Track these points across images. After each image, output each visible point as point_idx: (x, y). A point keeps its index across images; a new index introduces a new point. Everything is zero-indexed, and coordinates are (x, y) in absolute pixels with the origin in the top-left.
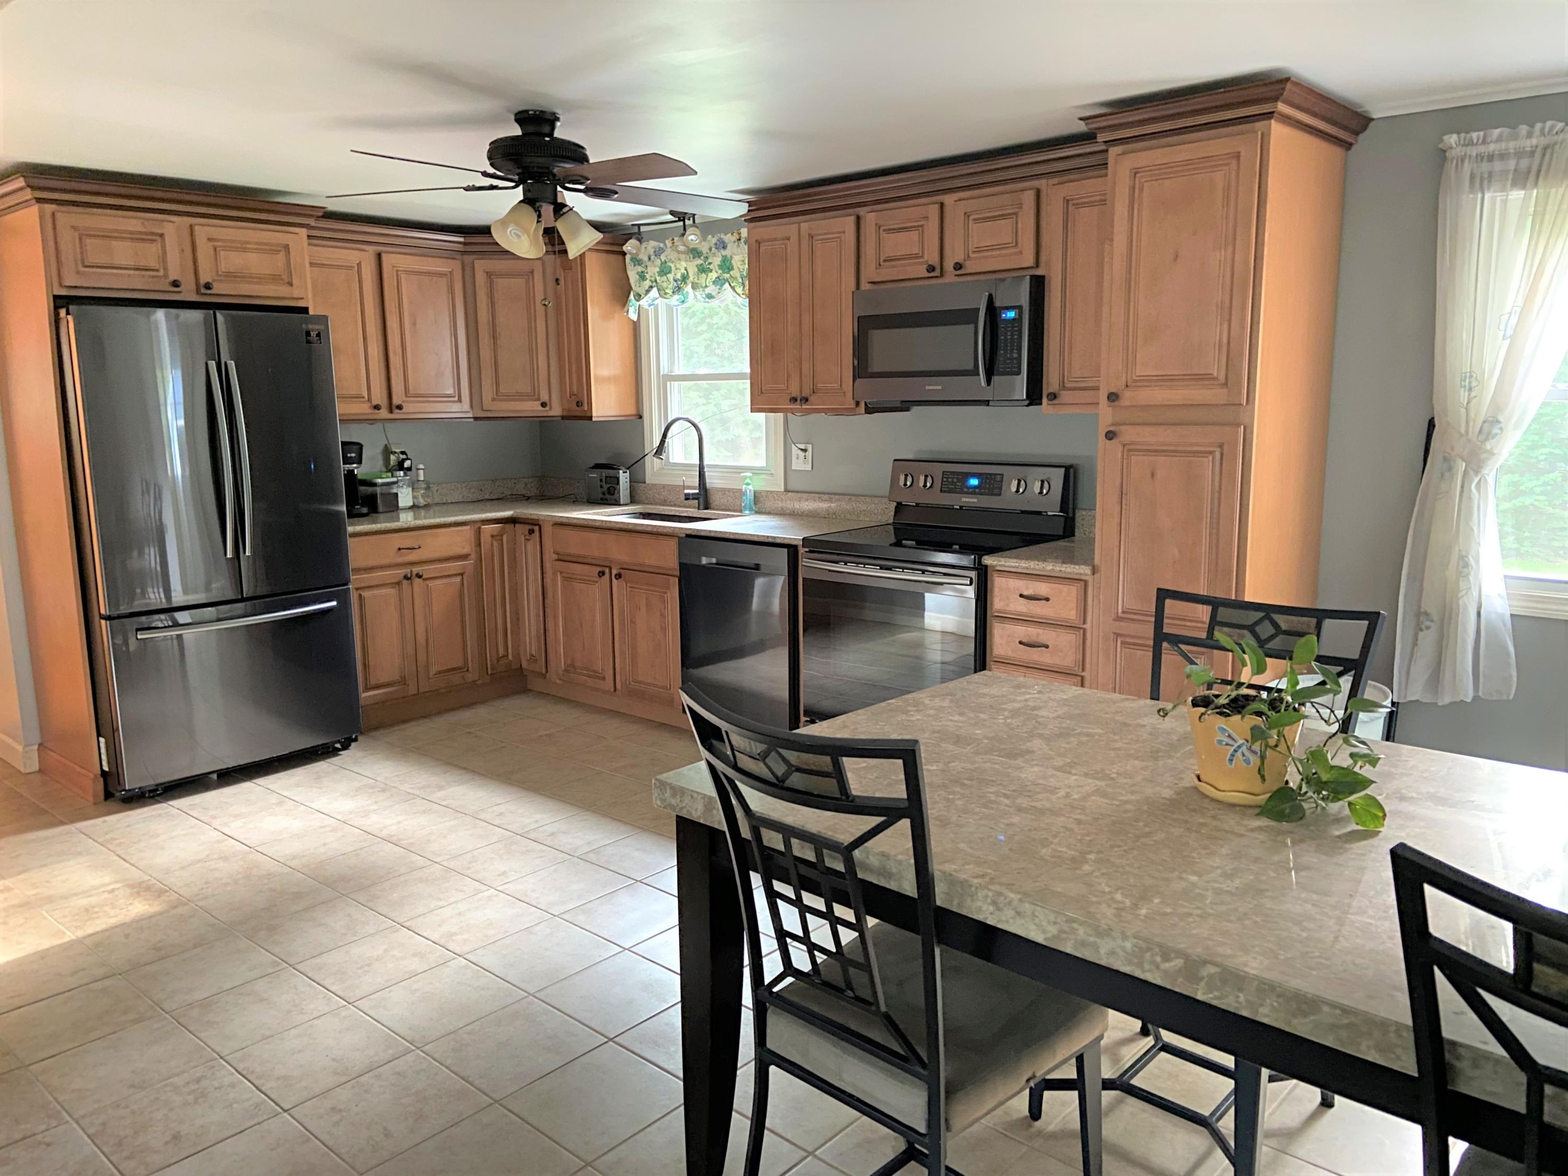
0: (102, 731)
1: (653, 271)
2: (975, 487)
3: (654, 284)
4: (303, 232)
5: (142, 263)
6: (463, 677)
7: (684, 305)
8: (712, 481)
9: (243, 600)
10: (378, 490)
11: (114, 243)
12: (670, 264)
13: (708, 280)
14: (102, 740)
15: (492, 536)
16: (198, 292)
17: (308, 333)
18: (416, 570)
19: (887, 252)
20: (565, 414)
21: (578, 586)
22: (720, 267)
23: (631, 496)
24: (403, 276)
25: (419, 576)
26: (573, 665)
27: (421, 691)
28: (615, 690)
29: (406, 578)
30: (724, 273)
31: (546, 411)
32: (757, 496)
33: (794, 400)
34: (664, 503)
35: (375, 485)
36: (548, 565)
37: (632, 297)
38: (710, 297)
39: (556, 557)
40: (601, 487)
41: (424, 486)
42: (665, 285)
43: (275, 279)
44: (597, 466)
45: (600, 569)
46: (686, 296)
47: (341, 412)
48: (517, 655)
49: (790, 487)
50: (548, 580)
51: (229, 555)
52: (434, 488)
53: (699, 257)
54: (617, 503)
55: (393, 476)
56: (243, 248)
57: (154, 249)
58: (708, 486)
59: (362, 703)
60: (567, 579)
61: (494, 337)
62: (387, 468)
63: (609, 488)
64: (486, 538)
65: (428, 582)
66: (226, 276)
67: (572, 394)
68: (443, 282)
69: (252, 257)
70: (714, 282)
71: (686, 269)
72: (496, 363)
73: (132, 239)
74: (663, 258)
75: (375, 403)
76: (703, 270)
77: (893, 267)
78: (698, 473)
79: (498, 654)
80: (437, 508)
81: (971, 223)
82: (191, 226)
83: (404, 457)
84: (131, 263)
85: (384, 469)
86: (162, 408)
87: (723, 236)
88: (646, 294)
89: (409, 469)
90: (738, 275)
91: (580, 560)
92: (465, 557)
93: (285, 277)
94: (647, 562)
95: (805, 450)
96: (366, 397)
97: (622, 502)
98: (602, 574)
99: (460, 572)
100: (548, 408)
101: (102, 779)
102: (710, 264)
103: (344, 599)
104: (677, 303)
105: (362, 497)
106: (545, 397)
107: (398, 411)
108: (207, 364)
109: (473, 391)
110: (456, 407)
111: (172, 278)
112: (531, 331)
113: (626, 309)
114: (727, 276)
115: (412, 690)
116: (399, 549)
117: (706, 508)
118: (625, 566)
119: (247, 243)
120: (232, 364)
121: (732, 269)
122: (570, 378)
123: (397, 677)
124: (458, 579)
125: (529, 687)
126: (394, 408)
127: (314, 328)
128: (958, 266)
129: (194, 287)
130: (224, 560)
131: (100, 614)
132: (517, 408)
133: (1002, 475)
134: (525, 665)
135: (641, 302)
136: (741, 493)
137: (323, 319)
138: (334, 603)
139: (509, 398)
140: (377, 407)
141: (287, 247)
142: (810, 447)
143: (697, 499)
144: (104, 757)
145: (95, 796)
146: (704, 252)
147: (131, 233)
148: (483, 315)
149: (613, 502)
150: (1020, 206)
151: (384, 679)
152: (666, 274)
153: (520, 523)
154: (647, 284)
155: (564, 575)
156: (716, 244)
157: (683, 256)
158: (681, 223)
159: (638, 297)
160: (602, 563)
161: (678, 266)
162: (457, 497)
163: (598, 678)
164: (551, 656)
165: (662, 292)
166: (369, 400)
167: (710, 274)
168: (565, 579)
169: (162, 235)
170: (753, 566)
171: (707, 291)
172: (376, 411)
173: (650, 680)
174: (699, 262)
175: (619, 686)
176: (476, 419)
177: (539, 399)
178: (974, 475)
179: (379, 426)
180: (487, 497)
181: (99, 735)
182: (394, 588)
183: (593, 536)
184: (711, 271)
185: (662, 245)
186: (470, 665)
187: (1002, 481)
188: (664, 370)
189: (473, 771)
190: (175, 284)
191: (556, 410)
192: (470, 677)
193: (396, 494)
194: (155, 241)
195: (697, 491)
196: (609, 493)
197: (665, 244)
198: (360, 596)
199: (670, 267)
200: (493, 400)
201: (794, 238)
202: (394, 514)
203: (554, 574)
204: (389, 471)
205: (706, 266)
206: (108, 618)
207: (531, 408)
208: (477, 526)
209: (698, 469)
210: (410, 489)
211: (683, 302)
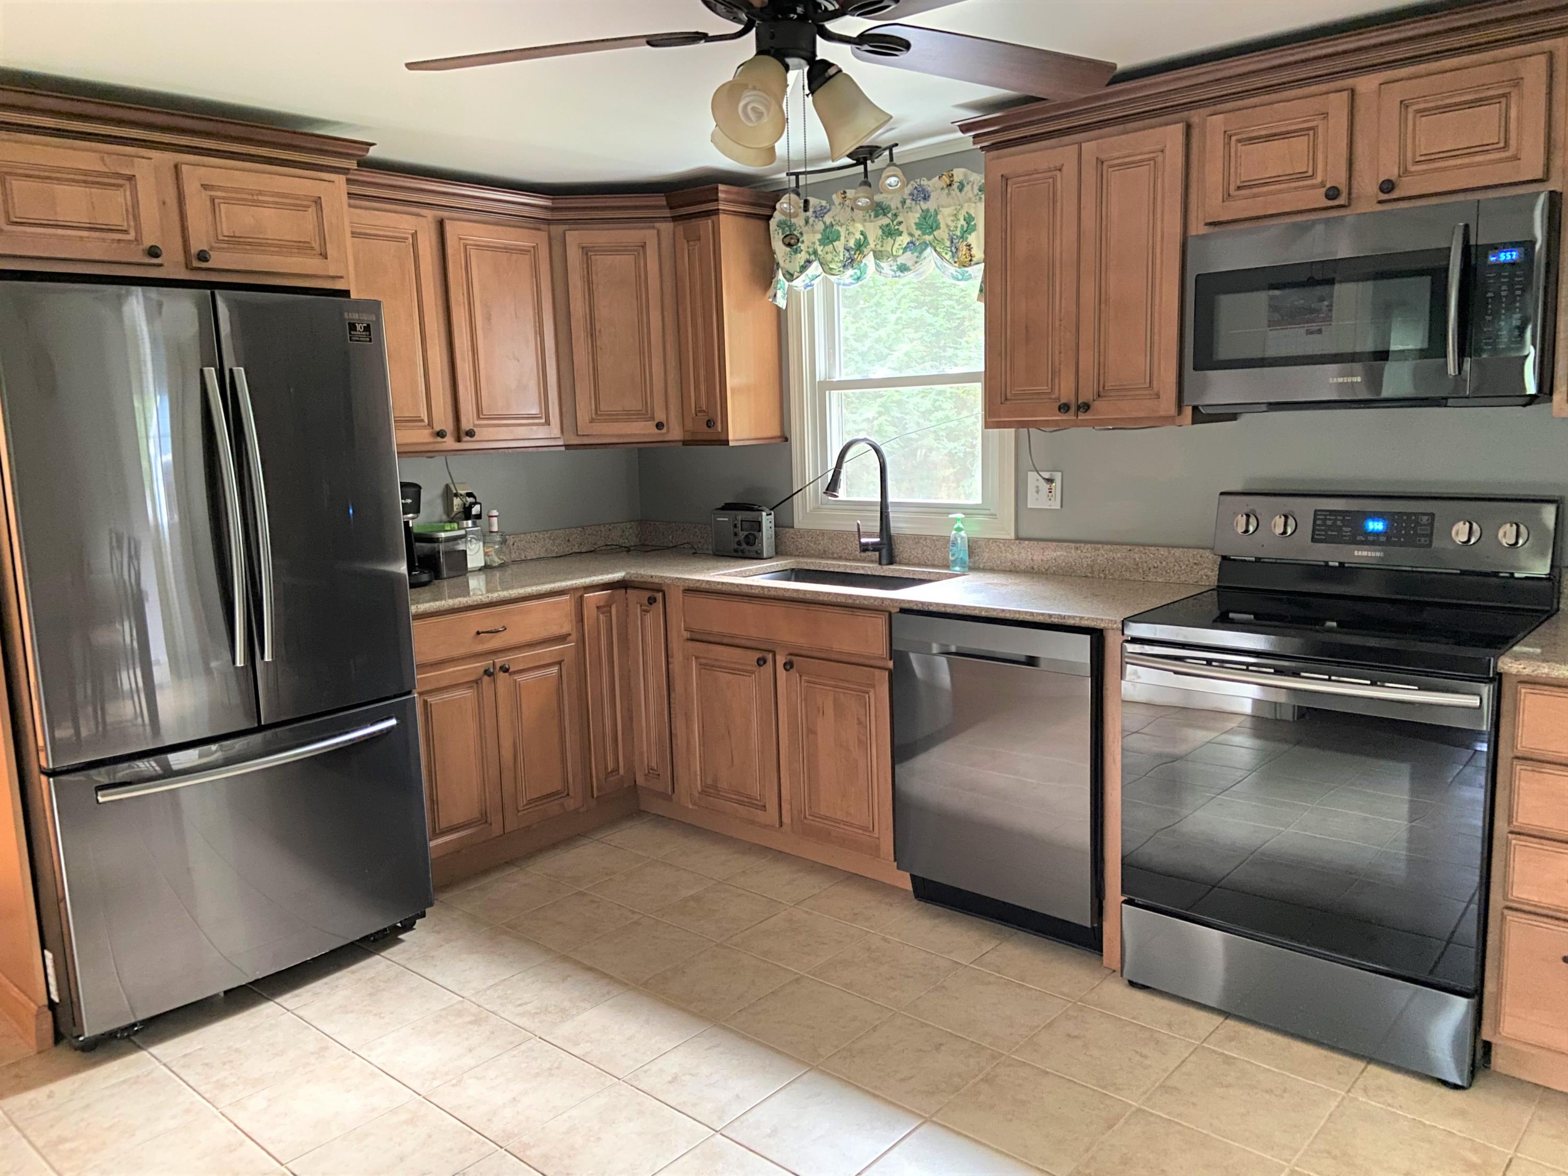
0: (48, 944)
1: (810, 239)
2: (1377, 534)
3: (813, 257)
4: (340, 179)
5: (101, 220)
6: (562, 805)
7: (860, 283)
8: (898, 525)
9: (260, 729)
10: (442, 547)
11: (59, 188)
12: (839, 228)
13: (896, 246)
14: (49, 955)
15: (598, 608)
16: (188, 266)
17: (352, 327)
18: (500, 660)
19: (1247, 173)
20: (687, 438)
21: (724, 677)
22: (919, 226)
23: (776, 547)
24: (473, 252)
25: (505, 670)
26: (715, 787)
27: (508, 830)
28: (781, 824)
29: (487, 672)
30: (924, 234)
31: (663, 434)
32: (973, 547)
33: (1064, 408)
34: (823, 555)
35: (436, 540)
36: (675, 645)
37: (780, 276)
38: (903, 268)
39: (687, 635)
40: (736, 534)
41: (498, 538)
42: (829, 257)
43: (302, 247)
44: (728, 507)
45: (759, 655)
46: (863, 272)
47: (400, 442)
48: (631, 769)
49: (1023, 534)
50: (676, 666)
51: (240, 663)
52: (511, 539)
53: (885, 215)
54: (758, 556)
55: (459, 529)
56: (253, 199)
57: (119, 198)
58: (893, 531)
59: (432, 855)
60: (707, 666)
61: (592, 334)
62: (448, 515)
63: (747, 536)
64: (590, 612)
65: (515, 677)
66: (228, 242)
67: (699, 411)
68: (526, 260)
69: (268, 214)
70: (905, 250)
71: (862, 233)
72: (595, 369)
73: (85, 182)
74: (828, 219)
75: (437, 429)
76: (889, 232)
77: (1255, 196)
78: (879, 515)
79: (606, 768)
80: (515, 568)
81: (1410, 116)
82: (176, 166)
83: (471, 500)
84: (85, 220)
85: (444, 518)
86: (142, 443)
87: (924, 182)
88: (801, 272)
89: (479, 516)
90: (946, 236)
91: (726, 641)
92: (562, 639)
93: (316, 245)
94: (836, 647)
95: (1050, 481)
96: (426, 420)
97: (765, 555)
98: (761, 662)
99: (556, 660)
100: (664, 430)
101: (50, 1013)
102: (900, 223)
103: (404, 714)
104: (850, 280)
105: (419, 558)
106: (660, 416)
107: (468, 438)
108: (202, 371)
109: (564, 409)
110: (541, 432)
111: (148, 242)
112: (643, 325)
113: (771, 292)
114: (928, 238)
115: (496, 830)
116: (478, 633)
117: (891, 562)
118: (796, 652)
119: (260, 193)
120: (240, 373)
121: (938, 227)
122: (697, 387)
123: (476, 814)
124: (555, 670)
125: (642, 808)
126: (462, 434)
127: (361, 318)
128: (1387, 186)
129: (181, 258)
130: (232, 669)
131: (40, 766)
132: (623, 432)
133: (1432, 515)
134: (640, 780)
135: (794, 283)
136: (946, 542)
137: (374, 306)
138: (393, 722)
139: (613, 417)
140: (441, 434)
141: (318, 201)
142: (1058, 476)
143: (879, 550)
144: (52, 980)
145: (40, 1040)
146: (893, 206)
147: (85, 173)
148: (578, 307)
149: (756, 556)
150: (1517, 82)
151: (459, 817)
152: (832, 242)
153: (634, 588)
154: (802, 257)
155: (703, 661)
156: (911, 194)
157: (859, 214)
158: (861, 168)
159: (790, 276)
160: (763, 647)
161: (851, 229)
162: (536, 551)
163: (757, 807)
164: (680, 771)
165: (826, 267)
166: (430, 424)
167: (899, 239)
168: (703, 666)
169: (131, 178)
170: (1023, 659)
171: (900, 261)
172: (439, 439)
173: (839, 815)
174: (885, 221)
175: (786, 819)
176: (567, 447)
177: (652, 418)
178: (1376, 516)
179: (439, 460)
180: (576, 549)
181: (43, 947)
182: (471, 687)
183: (748, 608)
184: (900, 234)
185: (824, 203)
186: (571, 788)
187: (1432, 524)
188: (820, 375)
189: (605, 975)
190: (154, 252)
191: (675, 433)
192: (571, 804)
193: (465, 552)
194: (121, 186)
195: (878, 540)
196: (748, 544)
197: (831, 203)
198: (425, 702)
199: (839, 232)
200: (592, 421)
201: (1070, 168)
202: (461, 579)
203: (687, 658)
204: (451, 521)
205: (894, 226)
206: (51, 774)
207: (641, 430)
208: (580, 594)
209: (879, 508)
210: (481, 544)
211: (858, 279)
